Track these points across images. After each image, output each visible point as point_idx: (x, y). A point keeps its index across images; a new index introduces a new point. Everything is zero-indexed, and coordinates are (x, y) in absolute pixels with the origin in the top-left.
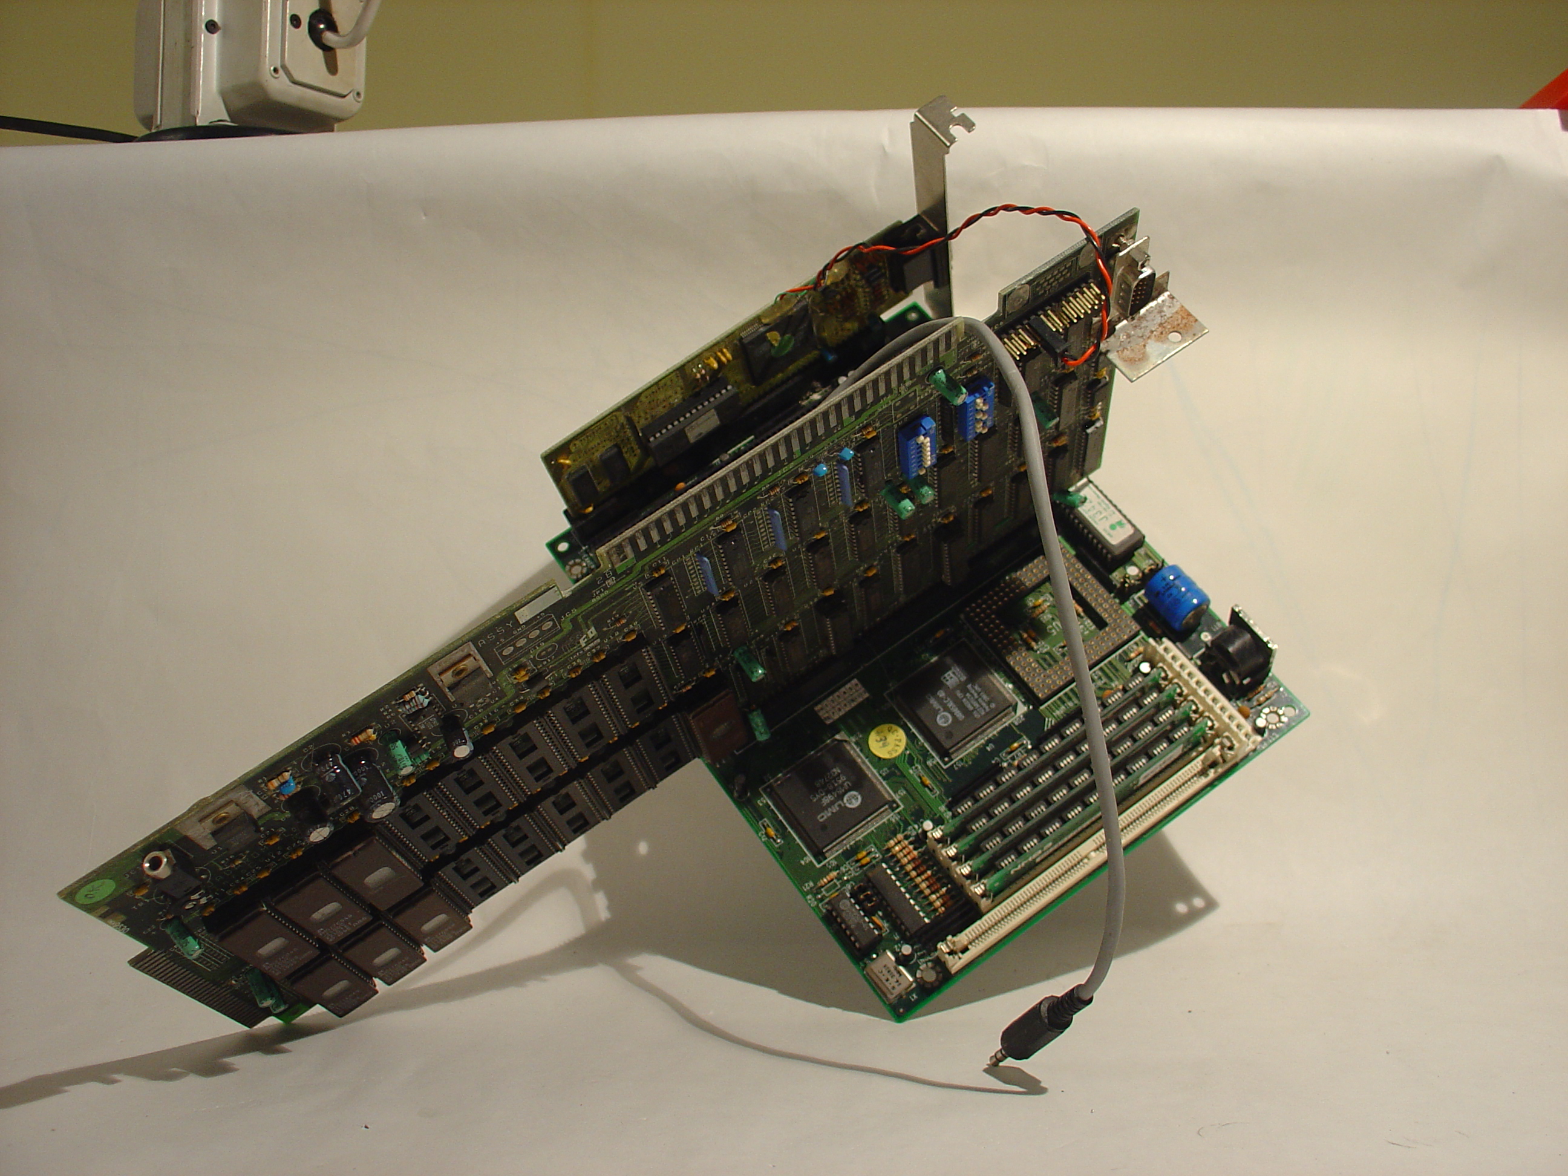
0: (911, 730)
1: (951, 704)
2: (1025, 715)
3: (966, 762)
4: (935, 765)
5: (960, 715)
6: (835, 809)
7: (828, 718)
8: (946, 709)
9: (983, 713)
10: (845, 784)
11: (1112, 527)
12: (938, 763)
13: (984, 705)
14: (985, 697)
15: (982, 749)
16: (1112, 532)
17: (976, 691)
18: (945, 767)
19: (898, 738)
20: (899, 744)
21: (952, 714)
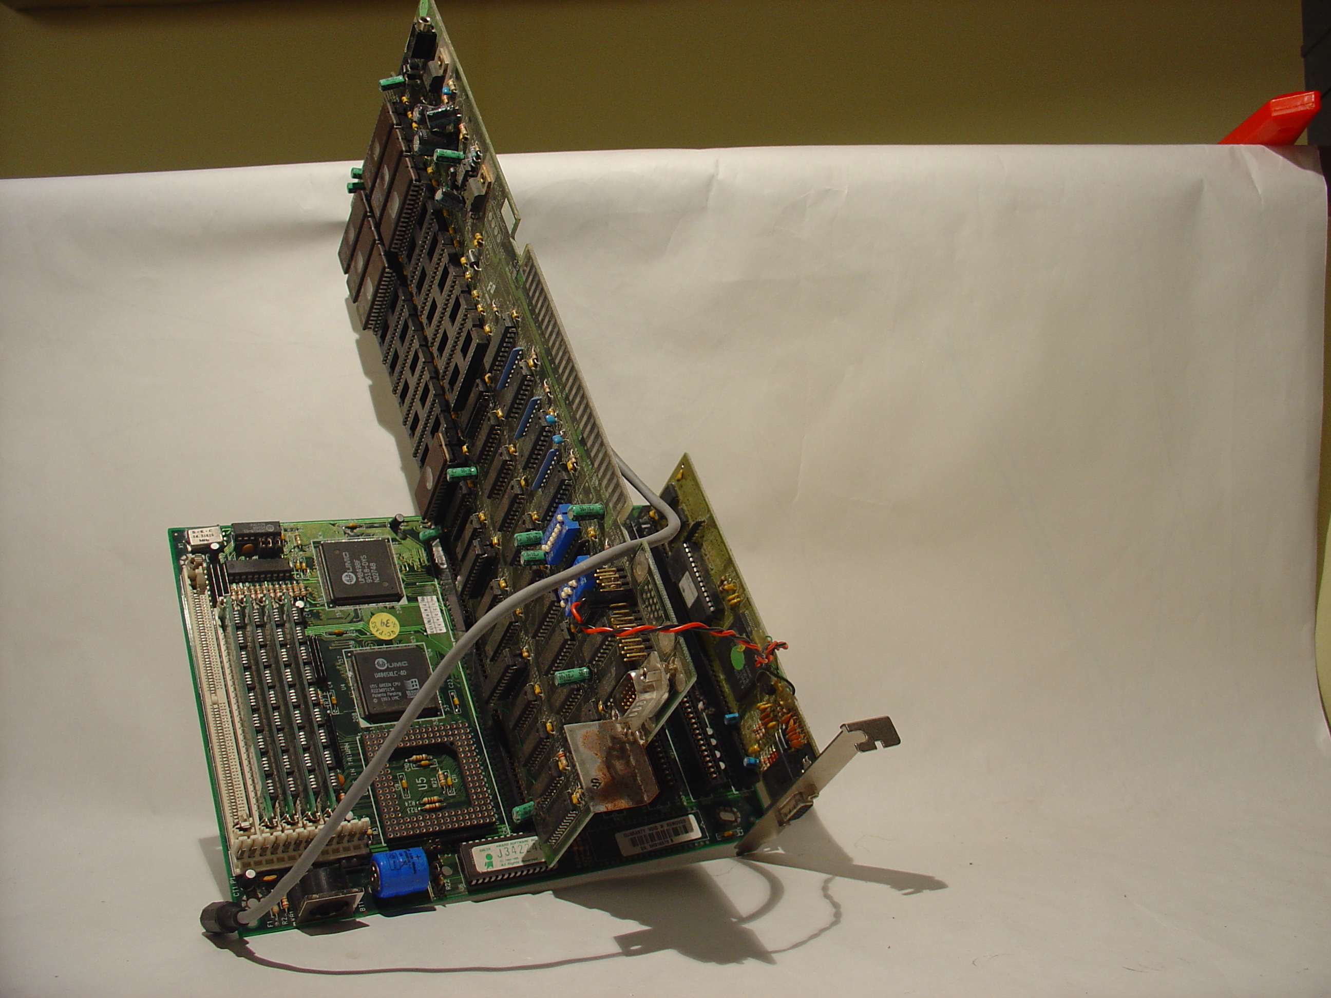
0: (386, 645)
1: (391, 674)
2: (358, 723)
3: (339, 666)
4: (349, 645)
5: (378, 675)
6: (348, 565)
7: (423, 600)
8: (388, 670)
9: (372, 691)
10: (363, 580)
11: (489, 856)
12: (350, 648)
13: (380, 695)
14: (385, 699)
15: (345, 680)
16: (485, 853)
17: (393, 696)
18: (343, 651)
19: (383, 634)
20: (379, 632)
21: (383, 671)
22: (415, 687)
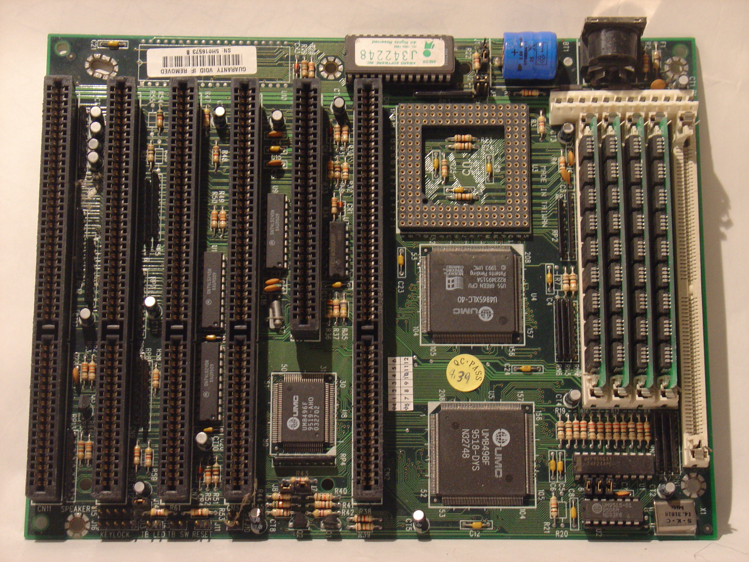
0: (470, 347)
1: (477, 299)
2: (527, 249)
3: (533, 325)
4: (516, 351)
5: (493, 299)
6: (499, 458)
7: (407, 405)
8: (479, 305)
9: (505, 280)
10: (483, 434)
11: (427, 54)
12: (515, 347)
13: (497, 273)
14: (491, 268)
15: (531, 305)
16: (429, 58)
17: (481, 271)
18: (524, 345)
19: (469, 363)
20: (475, 366)
21: (486, 304)
22: (451, 279)
